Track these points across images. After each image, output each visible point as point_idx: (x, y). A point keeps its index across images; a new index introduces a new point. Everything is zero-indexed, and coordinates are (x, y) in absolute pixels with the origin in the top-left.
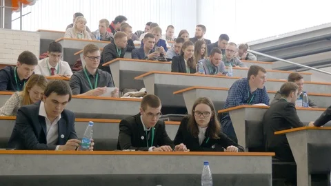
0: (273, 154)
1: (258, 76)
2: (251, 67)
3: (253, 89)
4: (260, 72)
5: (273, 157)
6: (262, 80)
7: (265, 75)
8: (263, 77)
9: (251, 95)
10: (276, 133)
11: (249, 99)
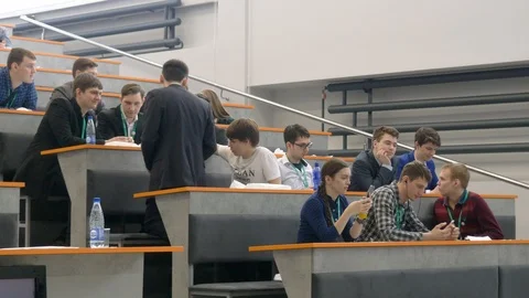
0: (23, 185)
1: (22, 64)
2: (13, 51)
3: (16, 84)
4: (26, 58)
5: (22, 189)
6: (29, 70)
7: (35, 62)
8: (31, 66)
9: (13, 94)
10: (43, 153)
11: (9, 100)
